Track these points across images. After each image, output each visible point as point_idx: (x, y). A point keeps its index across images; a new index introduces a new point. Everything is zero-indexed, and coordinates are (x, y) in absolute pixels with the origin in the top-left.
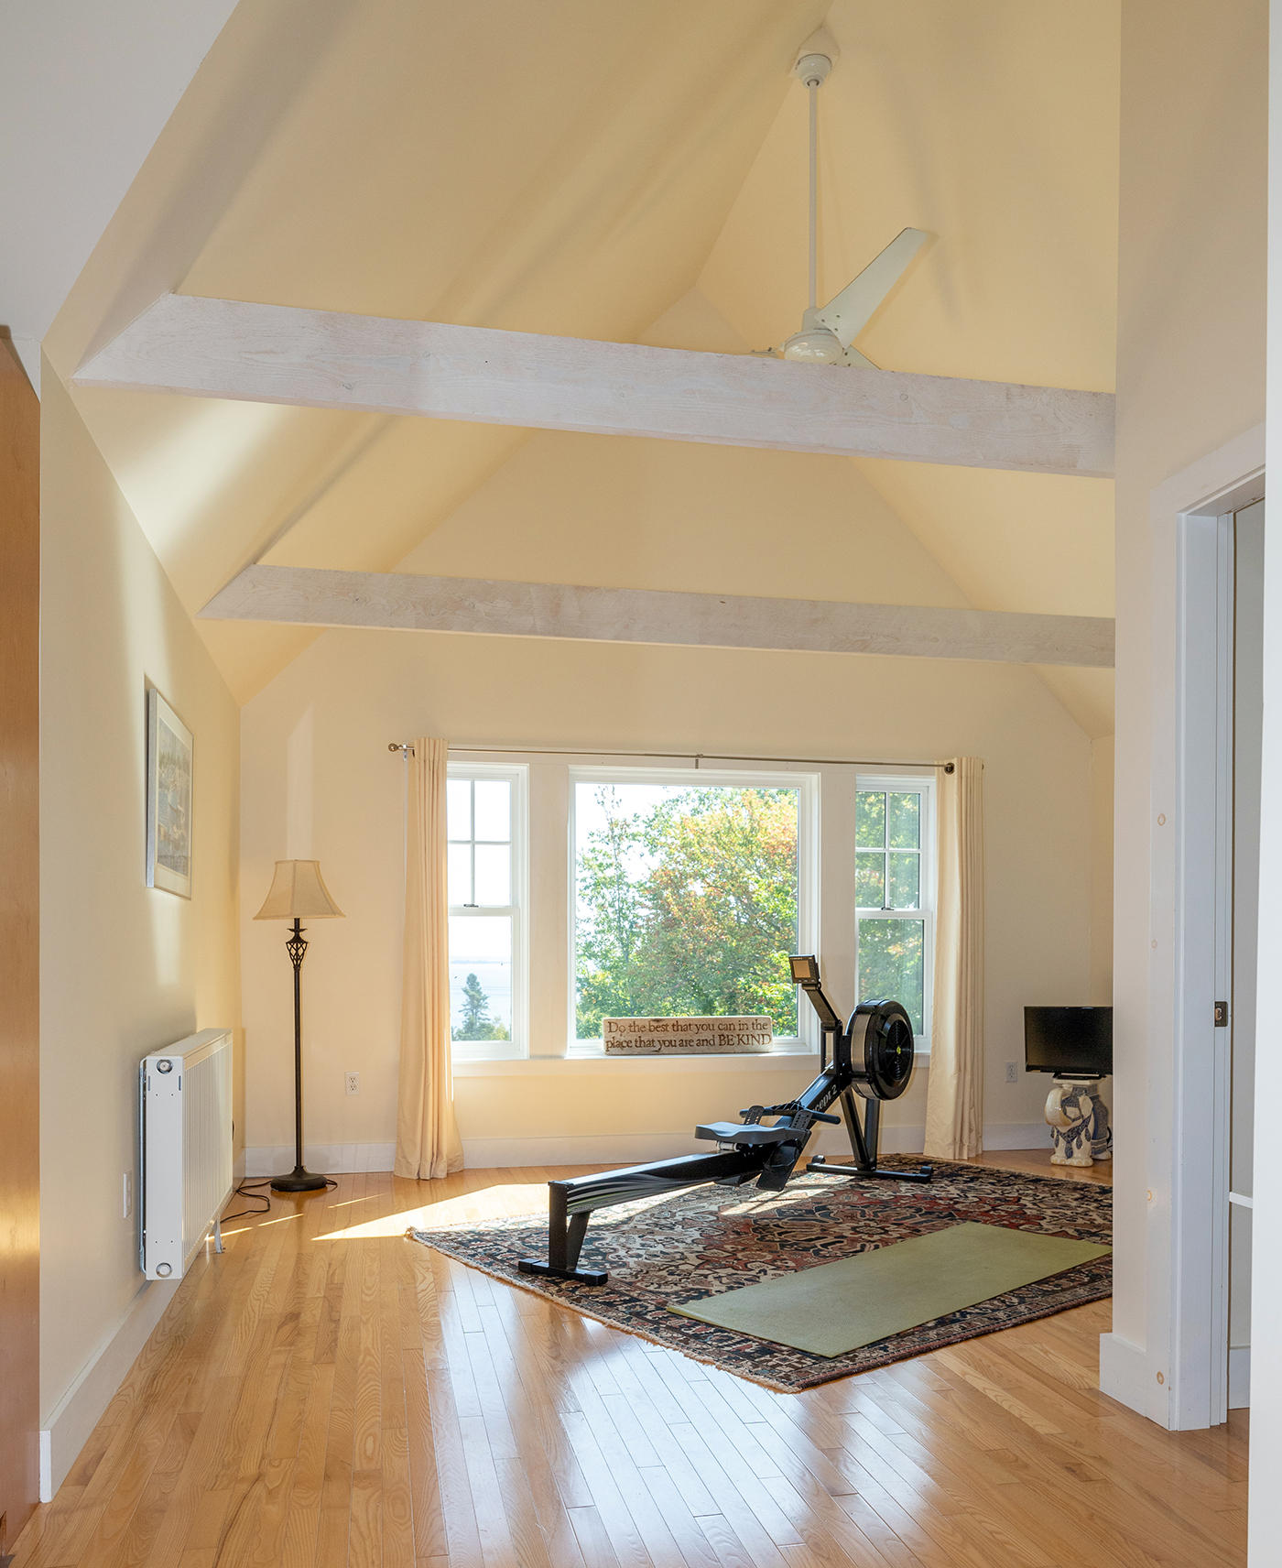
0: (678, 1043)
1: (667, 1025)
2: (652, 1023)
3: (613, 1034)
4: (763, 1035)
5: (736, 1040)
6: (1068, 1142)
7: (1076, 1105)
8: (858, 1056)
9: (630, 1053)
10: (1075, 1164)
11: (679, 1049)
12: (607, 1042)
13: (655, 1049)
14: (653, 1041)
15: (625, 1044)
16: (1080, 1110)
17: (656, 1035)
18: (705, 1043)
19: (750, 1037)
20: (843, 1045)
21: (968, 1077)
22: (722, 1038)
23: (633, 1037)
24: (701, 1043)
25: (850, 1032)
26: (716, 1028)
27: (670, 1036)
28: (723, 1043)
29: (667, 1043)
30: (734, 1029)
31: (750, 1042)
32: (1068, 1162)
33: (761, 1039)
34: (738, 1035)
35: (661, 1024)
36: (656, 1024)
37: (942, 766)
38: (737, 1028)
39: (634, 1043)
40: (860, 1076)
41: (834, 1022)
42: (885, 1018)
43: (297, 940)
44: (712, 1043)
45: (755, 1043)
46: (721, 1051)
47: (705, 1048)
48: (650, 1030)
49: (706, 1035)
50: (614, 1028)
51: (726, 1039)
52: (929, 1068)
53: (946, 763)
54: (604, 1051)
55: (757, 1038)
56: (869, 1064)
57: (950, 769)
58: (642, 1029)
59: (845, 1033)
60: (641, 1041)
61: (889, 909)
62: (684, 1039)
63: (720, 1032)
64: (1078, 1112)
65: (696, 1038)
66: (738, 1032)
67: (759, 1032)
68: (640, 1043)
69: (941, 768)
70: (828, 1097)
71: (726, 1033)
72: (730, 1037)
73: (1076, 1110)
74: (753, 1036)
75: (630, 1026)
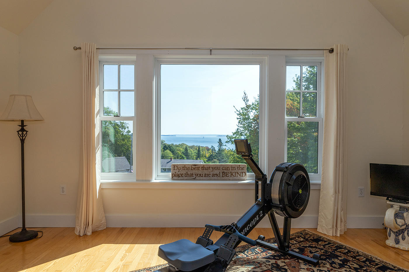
0: (204, 175)
1: (199, 167)
2: (193, 166)
3: (175, 171)
4: (242, 172)
5: (230, 174)
6: (396, 236)
7: (403, 218)
8: (275, 195)
9: (182, 179)
10: (401, 248)
11: (204, 178)
12: (172, 174)
13: (193, 178)
14: (193, 174)
15: (180, 175)
16: (404, 220)
17: (194, 172)
18: (216, 175)
19: (236, 173)
20: (267, 188)
21: (340, 197)
22: (224, 173)
23: (184, 172)
24: (214, 175)
25: (271, 181)
26: (221, 169)
27: (200, 172)
28: (224, 175)
29: (199, 175)
30: (229, 170)
31: (236, 175)
32: (397, 246)
33: (241, 175)
34: (231, 172)
35: (196, 167)
36: (194, 167)
37: (328, 50)
38: (231, 169)
39: (184, 175)
40: (277, 207)
41: (261, 176)
42: (291, 174)
43: (23, 130)
44: (219, 175)
45: (239, 176)
46: (223, 179)
47: (216, 178)
48: (192, 169)
49: (216, 172)
50: (176, 168)
51: (225, 174)
52: (320, 189)
53: (329, 48)
54: (171, 178)
55: (239, 174)
56: (281, 200)
57: (331, 51)
58: (188, 169)
59: (268, 182)
60: (187, 174)
61: (302, 117)
62: (206, 174)
63: (223, 171)
64: (403, 222)
65: (211, 173)
66: (231, 171)
67: (241, 171)
68: (187, 175)
69: (327, 51)
70: (257, 218)
71: (225, 171)
72: (227, 173)
73: (402, 221)
74: (238, 173)
75: (183, 167)
